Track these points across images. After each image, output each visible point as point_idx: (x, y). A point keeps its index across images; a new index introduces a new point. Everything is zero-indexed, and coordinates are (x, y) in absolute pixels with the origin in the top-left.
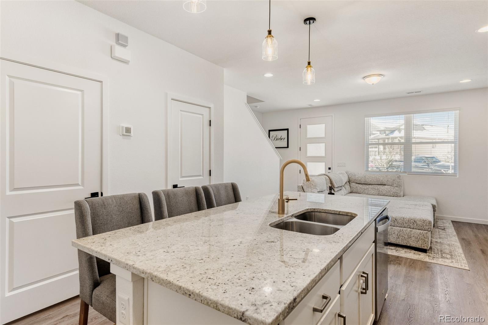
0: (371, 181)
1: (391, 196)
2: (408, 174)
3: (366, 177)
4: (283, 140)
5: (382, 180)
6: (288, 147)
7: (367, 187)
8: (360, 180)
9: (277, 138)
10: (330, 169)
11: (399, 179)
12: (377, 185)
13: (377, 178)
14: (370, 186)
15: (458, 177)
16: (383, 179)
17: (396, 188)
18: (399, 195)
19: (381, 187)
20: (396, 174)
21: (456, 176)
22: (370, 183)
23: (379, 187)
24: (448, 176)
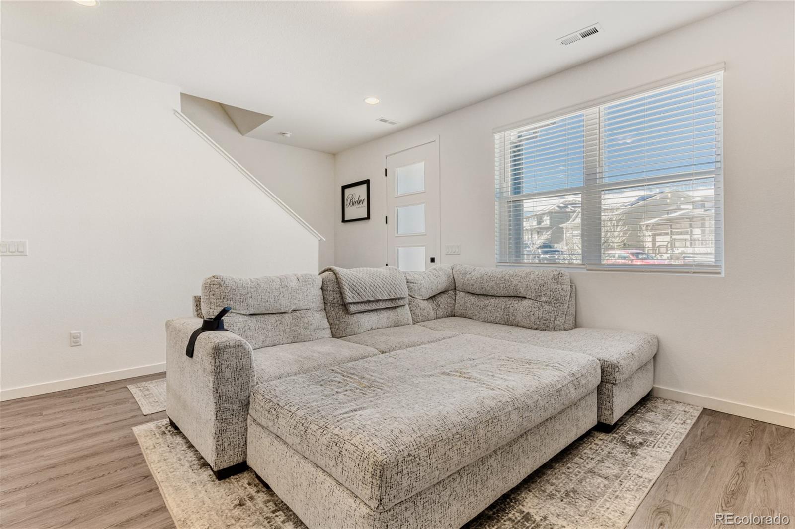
0: (492, 287)
1: (531, 329)
2: (588, 270)
3: (485, 278)
4: (361, 203)
5: (516, 286)
6: (368, 218)
7: (487, 302)
8: (473, 285)
9: (354, 200)
10: (433, 260)
11: (558, 283)
12: (507, 299)
13: (505, 280)
14: (493, 300)
15: (723, 275)
16: (519, 282)
17: (547, 307)
18: (551, 325)
19: (515, 303)
20: (552, 269)
21: (719, 273)
22: (492, 292)
23: (509, 302)
24: (694, 273)
